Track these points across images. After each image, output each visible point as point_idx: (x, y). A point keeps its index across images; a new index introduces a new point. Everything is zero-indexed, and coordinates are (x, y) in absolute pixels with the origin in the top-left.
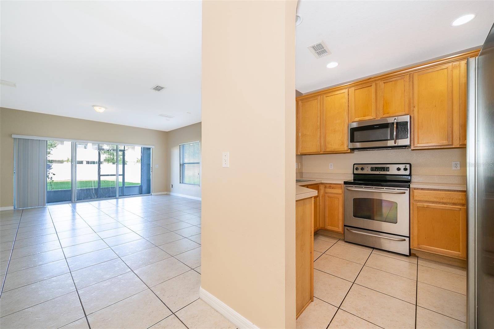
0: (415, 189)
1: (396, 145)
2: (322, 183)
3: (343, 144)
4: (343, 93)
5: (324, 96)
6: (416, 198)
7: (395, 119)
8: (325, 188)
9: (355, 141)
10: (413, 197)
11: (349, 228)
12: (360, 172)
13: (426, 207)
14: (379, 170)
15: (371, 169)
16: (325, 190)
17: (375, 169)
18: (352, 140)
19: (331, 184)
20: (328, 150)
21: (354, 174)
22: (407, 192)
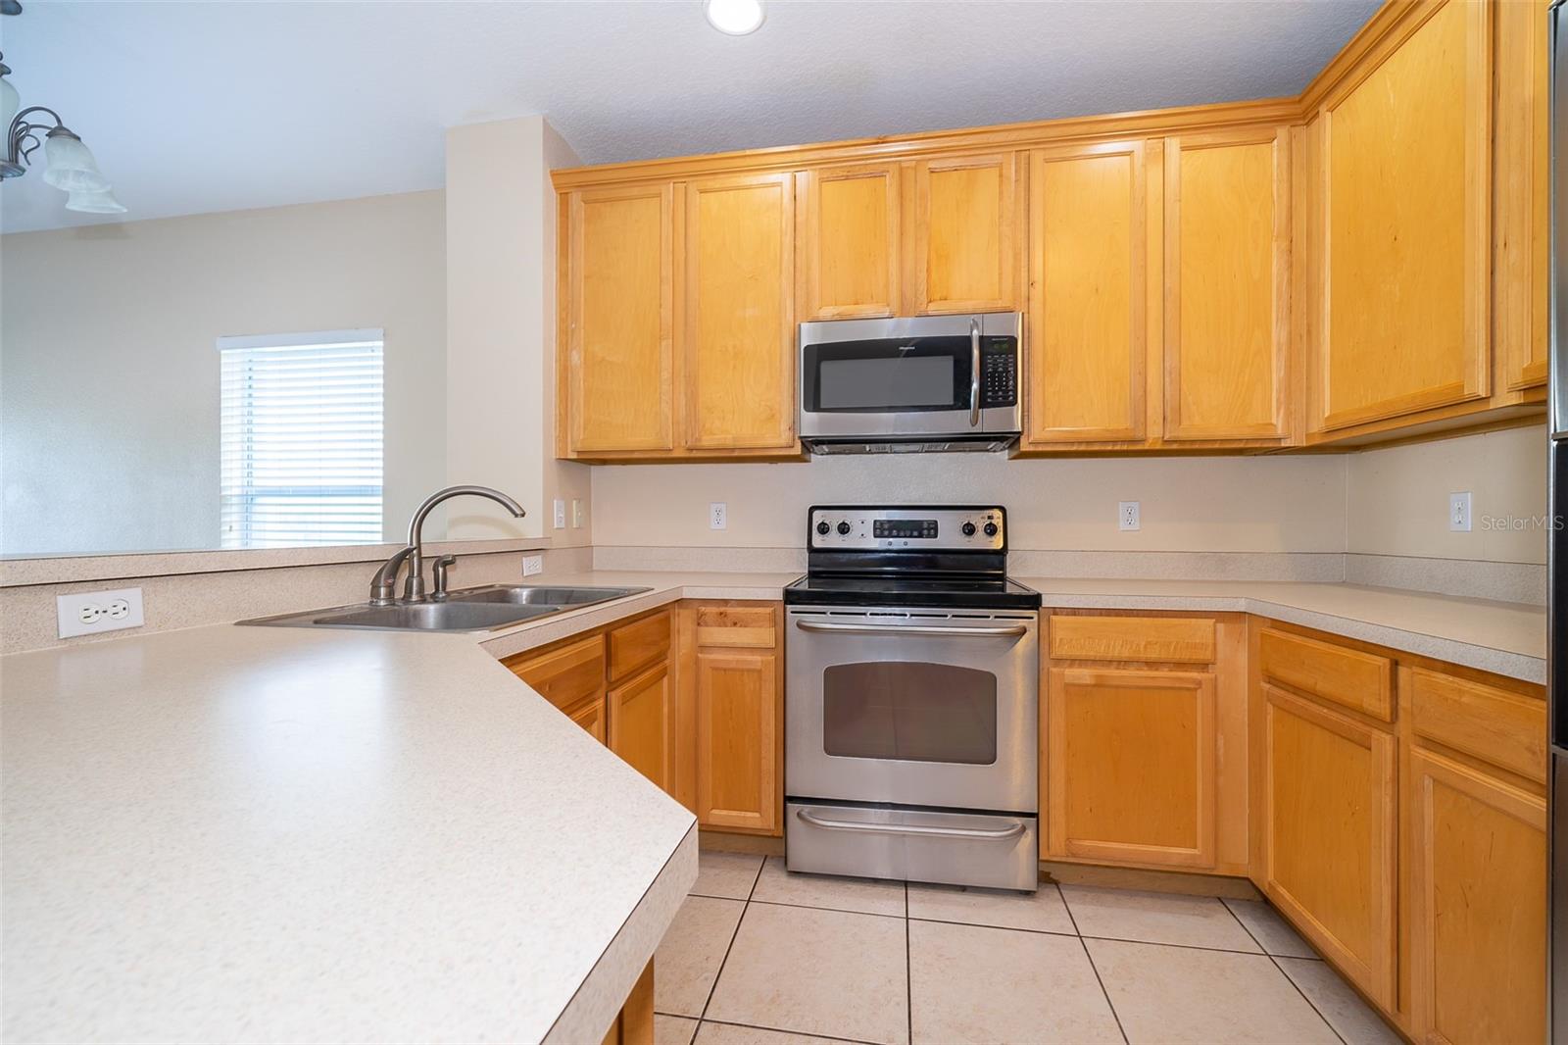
0: (1055, 614)
1: (977, 429)
2: (680, 602)
3: (773, 416)
4: (774, 185)
5: (693, 188)
6: (1060, 651)
7: (976, 324)
8: (699, 624)
9: (822, 406)
10: (1050, 645)
11: (806, 808)
12: (834, 541)
13: (1094, 686)
14: (902, 534)
15: (875, 529)
16: (696, 635)
17: (890, 530)
18: (814, 402)
19: (726, 602)
20: (707, 441)
21: (812, 550)
22: (1031, 626)
